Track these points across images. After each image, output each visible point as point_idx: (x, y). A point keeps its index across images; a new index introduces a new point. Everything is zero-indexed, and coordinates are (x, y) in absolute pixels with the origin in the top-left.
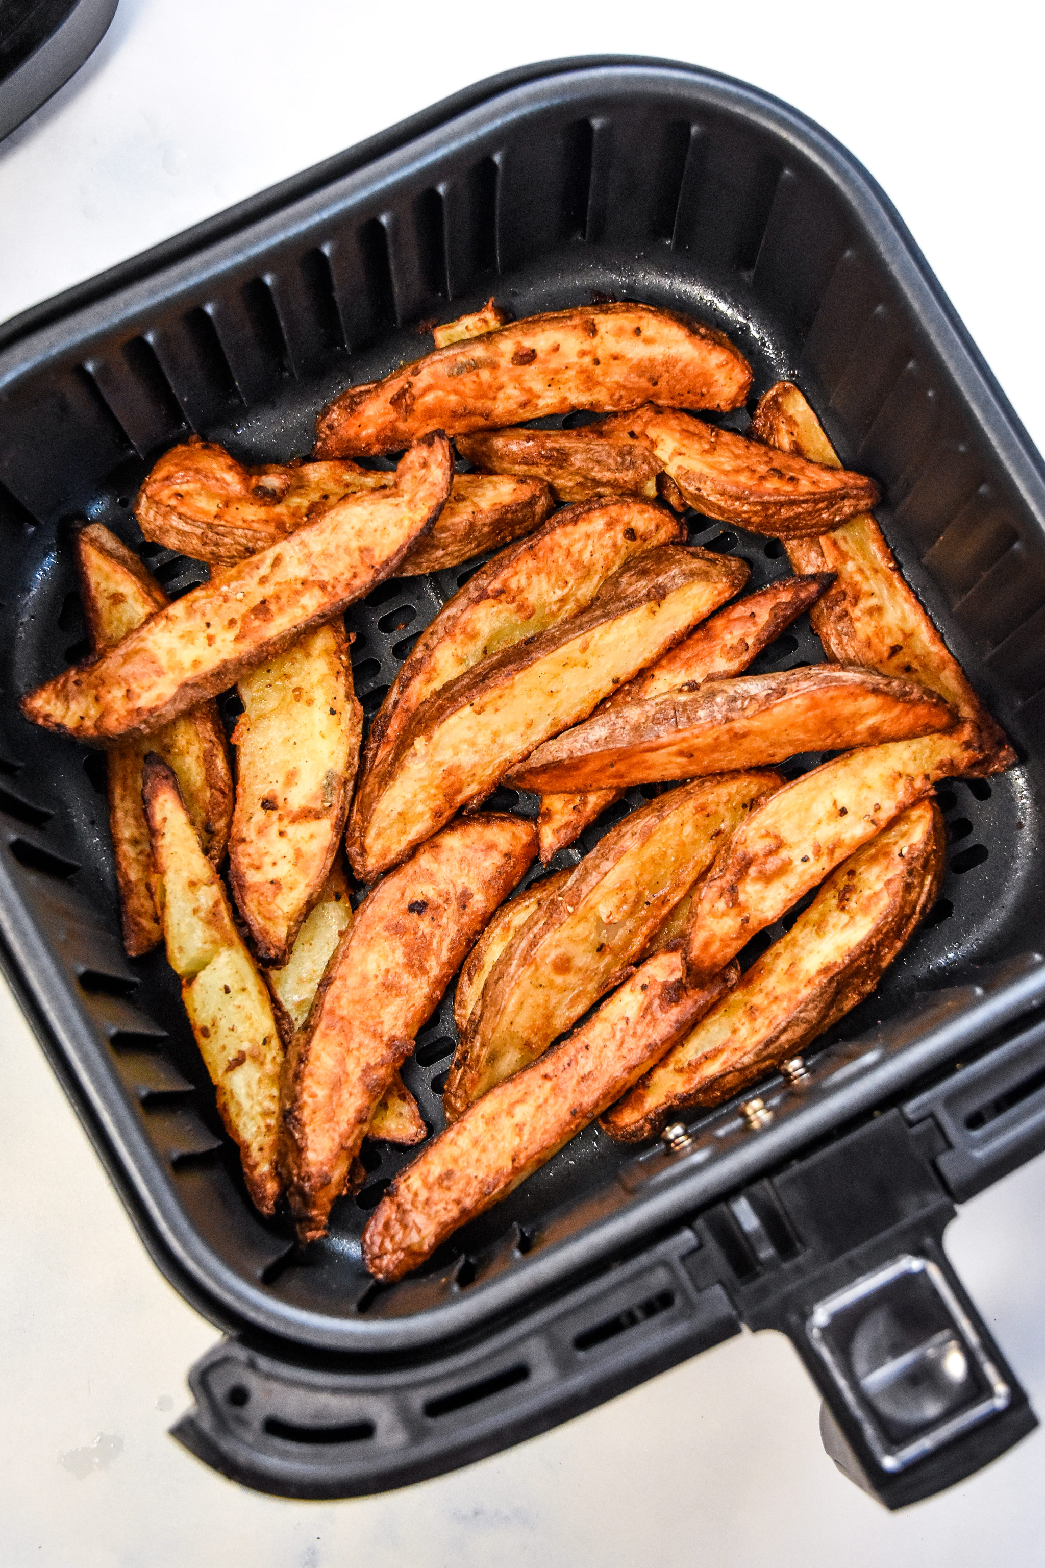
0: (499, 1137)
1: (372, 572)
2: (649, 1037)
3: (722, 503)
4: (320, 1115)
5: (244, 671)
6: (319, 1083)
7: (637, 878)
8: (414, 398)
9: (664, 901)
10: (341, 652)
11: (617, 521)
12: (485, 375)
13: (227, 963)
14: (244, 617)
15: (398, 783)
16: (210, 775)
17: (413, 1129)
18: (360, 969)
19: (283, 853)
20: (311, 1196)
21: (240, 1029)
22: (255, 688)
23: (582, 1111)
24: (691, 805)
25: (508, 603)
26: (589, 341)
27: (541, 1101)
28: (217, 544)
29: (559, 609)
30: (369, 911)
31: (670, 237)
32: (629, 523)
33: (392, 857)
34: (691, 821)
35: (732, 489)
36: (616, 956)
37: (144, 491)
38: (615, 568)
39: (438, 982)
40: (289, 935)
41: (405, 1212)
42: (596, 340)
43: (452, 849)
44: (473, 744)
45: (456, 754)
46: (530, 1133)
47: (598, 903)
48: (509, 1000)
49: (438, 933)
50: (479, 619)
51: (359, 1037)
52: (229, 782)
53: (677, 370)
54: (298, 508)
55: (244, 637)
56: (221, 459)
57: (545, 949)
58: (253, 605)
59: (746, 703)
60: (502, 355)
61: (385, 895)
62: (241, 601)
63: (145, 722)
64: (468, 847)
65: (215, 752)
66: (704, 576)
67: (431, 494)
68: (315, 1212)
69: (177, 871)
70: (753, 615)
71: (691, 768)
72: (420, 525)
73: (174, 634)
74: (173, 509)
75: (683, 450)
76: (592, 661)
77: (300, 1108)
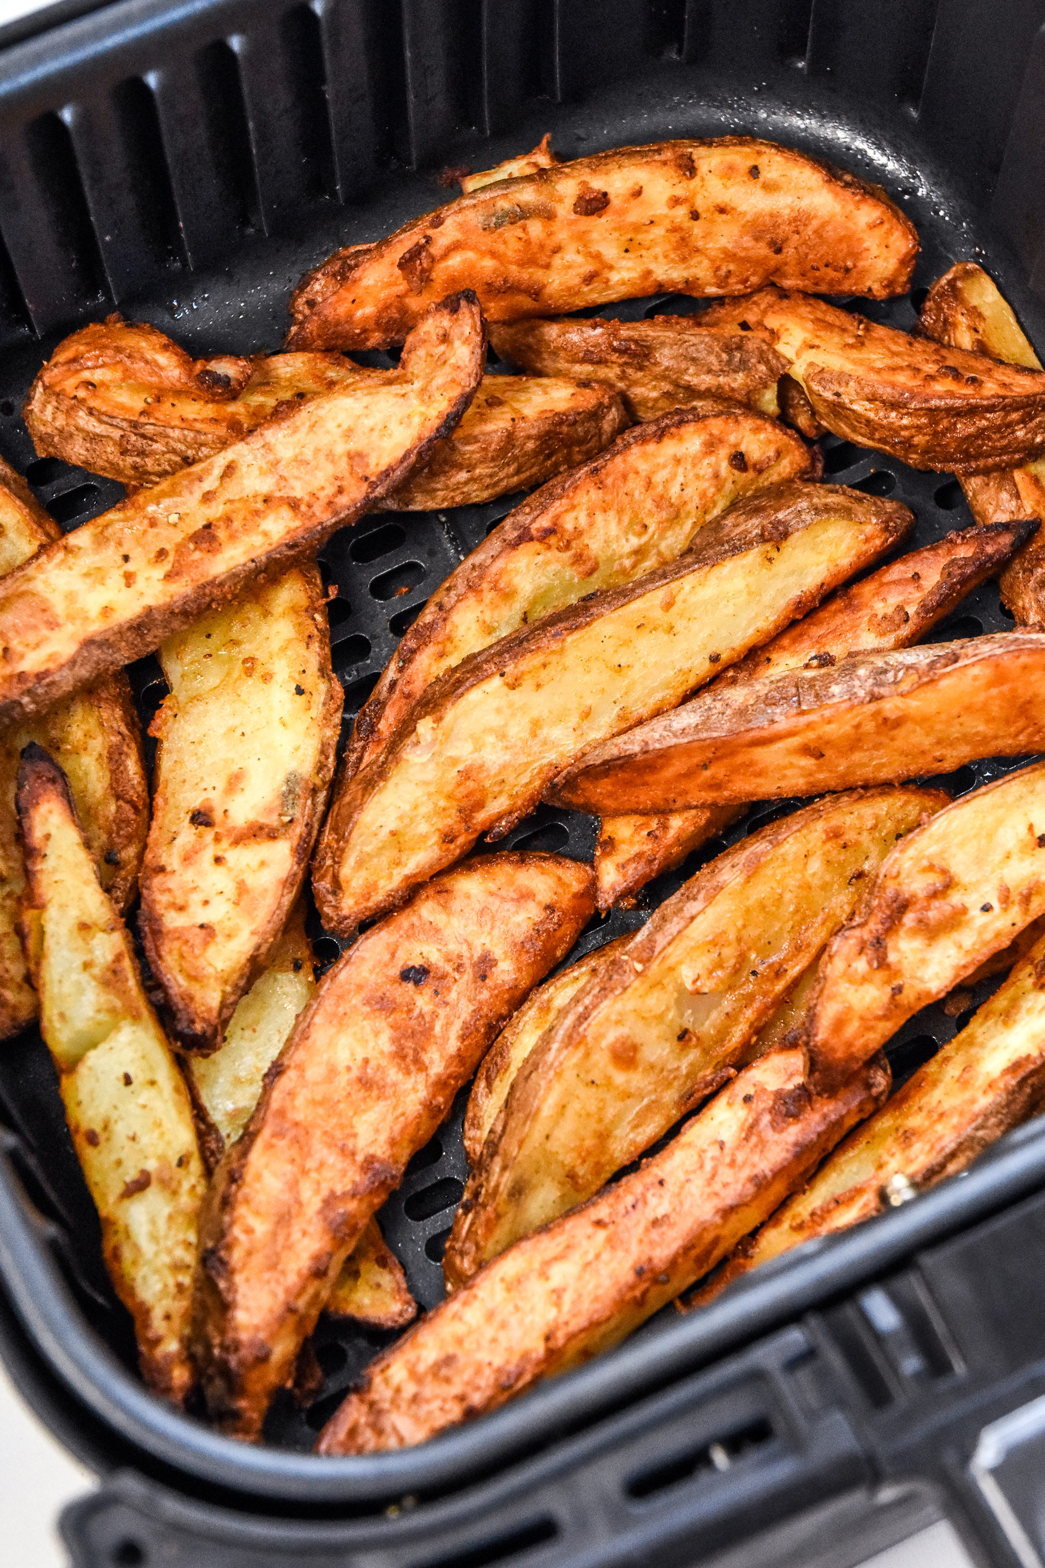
0: (526, 1307)
1: (365, 486)
2: (754, 1166)
3: (871, 415)
4: (258, 1260)
5: (176, 624)
6: (257, 1213)
7: (739, 931)
8: (433, 260)
9: (778, 972)
10: (316, 610)
11: (721, 441)
12: (535, 228)
13: (130, 1044)
14: (180, 549)
15: (391, 784)
16: (117, 781)
17: (396, 1307)
18: (325, 1056)
19: (220, 887)
20: (239, 1375)
21: (145, 1140)
22: (188, 659)
23: (652, 1270)
24: (820, 827)
25: (559, 549)
26: (685, 184)
27: (591, 1256)
28: (142, 453)
29: (634, 566)
30: (343, 976)
31: (801, 56)
32: (737, 445)
33: (379, 898)
34: (819, 853)
35: (886, 392)
36: (706, 1051)
37: (40, 378)
38: (716, 512)
39: (440, 1084)
40: (223, 1005)
41: (380, 1412)
42: (696, 182)
43: (468, 896)
44: (502, 736)
45: (477, 749)
46: (574, 1303)
47: (680, 962)
48: (544, 1099)
49: (442, 1012)
50: (517, 572)
51: (321, 1152)
52: (145, 794)
53: (809, 231)
54: (262, 406)
55: (177, 574)
56: (153, 338)
57: (600, 1024)
58: (191, 531)
59: (901, 674)
60: (561, 200)
61: (367, 955)
62: (175, 525)
63: (29, 692)
64: (492, 894)
65: (125, 749)
66: (847, 513)
67: (453, 381)
68: (243, 1404)
69: (63, 907)
70: (916, 577)
71: (821, 776)
72: (436, 423)
73: (76, 571)
74: (82, 401)
75: (816, 342)
76: (679, 626)
77: (229, 1248)
